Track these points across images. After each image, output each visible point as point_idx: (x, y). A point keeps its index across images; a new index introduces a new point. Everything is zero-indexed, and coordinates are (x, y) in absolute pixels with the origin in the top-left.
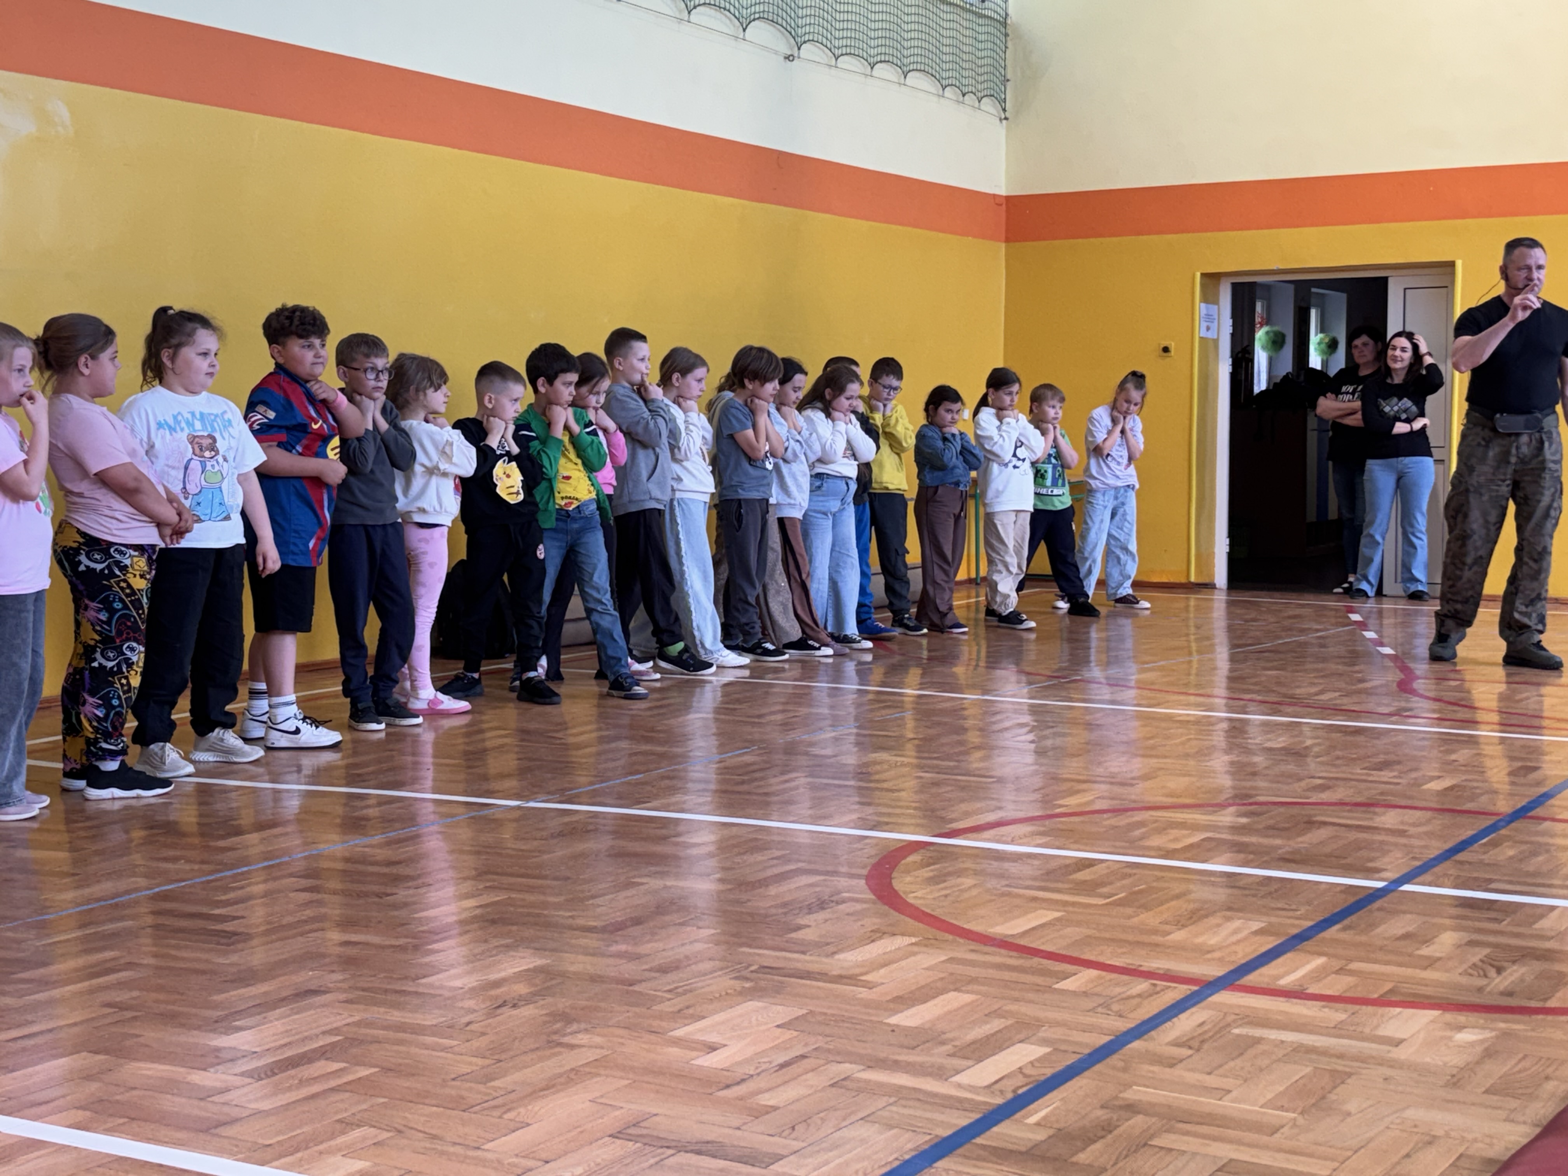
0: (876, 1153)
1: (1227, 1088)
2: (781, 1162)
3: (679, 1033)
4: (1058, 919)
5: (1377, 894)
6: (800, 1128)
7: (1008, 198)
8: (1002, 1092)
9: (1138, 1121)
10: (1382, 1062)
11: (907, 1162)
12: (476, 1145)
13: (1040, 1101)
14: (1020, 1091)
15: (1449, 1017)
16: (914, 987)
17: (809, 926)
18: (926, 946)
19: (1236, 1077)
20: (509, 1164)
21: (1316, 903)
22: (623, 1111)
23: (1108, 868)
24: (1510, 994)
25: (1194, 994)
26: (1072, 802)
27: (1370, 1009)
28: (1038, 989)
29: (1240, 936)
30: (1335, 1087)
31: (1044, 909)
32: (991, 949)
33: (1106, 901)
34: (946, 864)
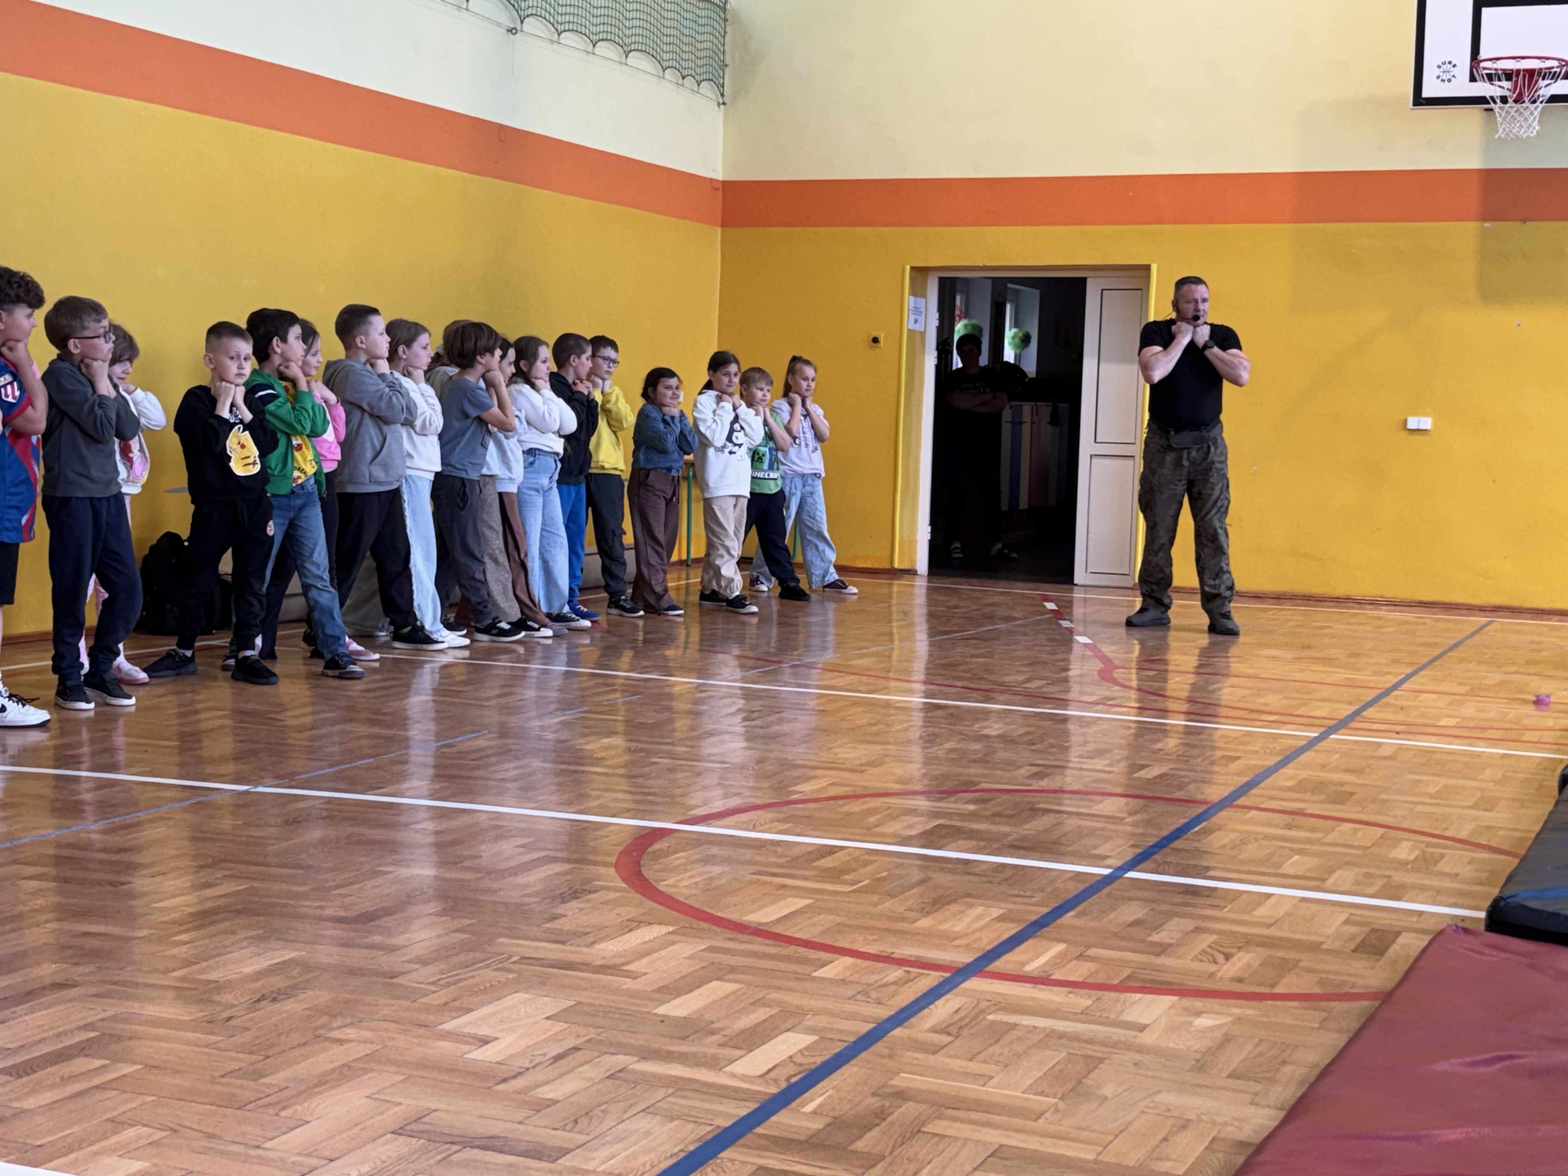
0: (661, 1144)
1: (988, 1073)
2: (569, 1156)
3: (449, 1026)
4: (808, 906)
5: (1107, 880)
6: (583, 1121)
7: (725, 183)
8: (775, 1080)
9: (909, 1109)
10: (1130, 1047)
11: (692, 1154)
12: (256, 1144)
13: (814, 1090)
14: (794, 1080)
15: (1187, 1002)
16: (678, 976)
17: (565, 916)
18: (683, 935)
19: (997, 1063)
20: (293, 1163)
21: (1049, 890)
22: (403, 1107)
23: (850, 854)
24: (1240, 980)
25: (946, 981)
26: (807, 788)
27: (1113, 995)
28: (800, 978)
29: (982, 923)
30: (1089, 1072)
31: (794, 897)
32: (747, 937)
33: (852, 888)
34: (692, 852)
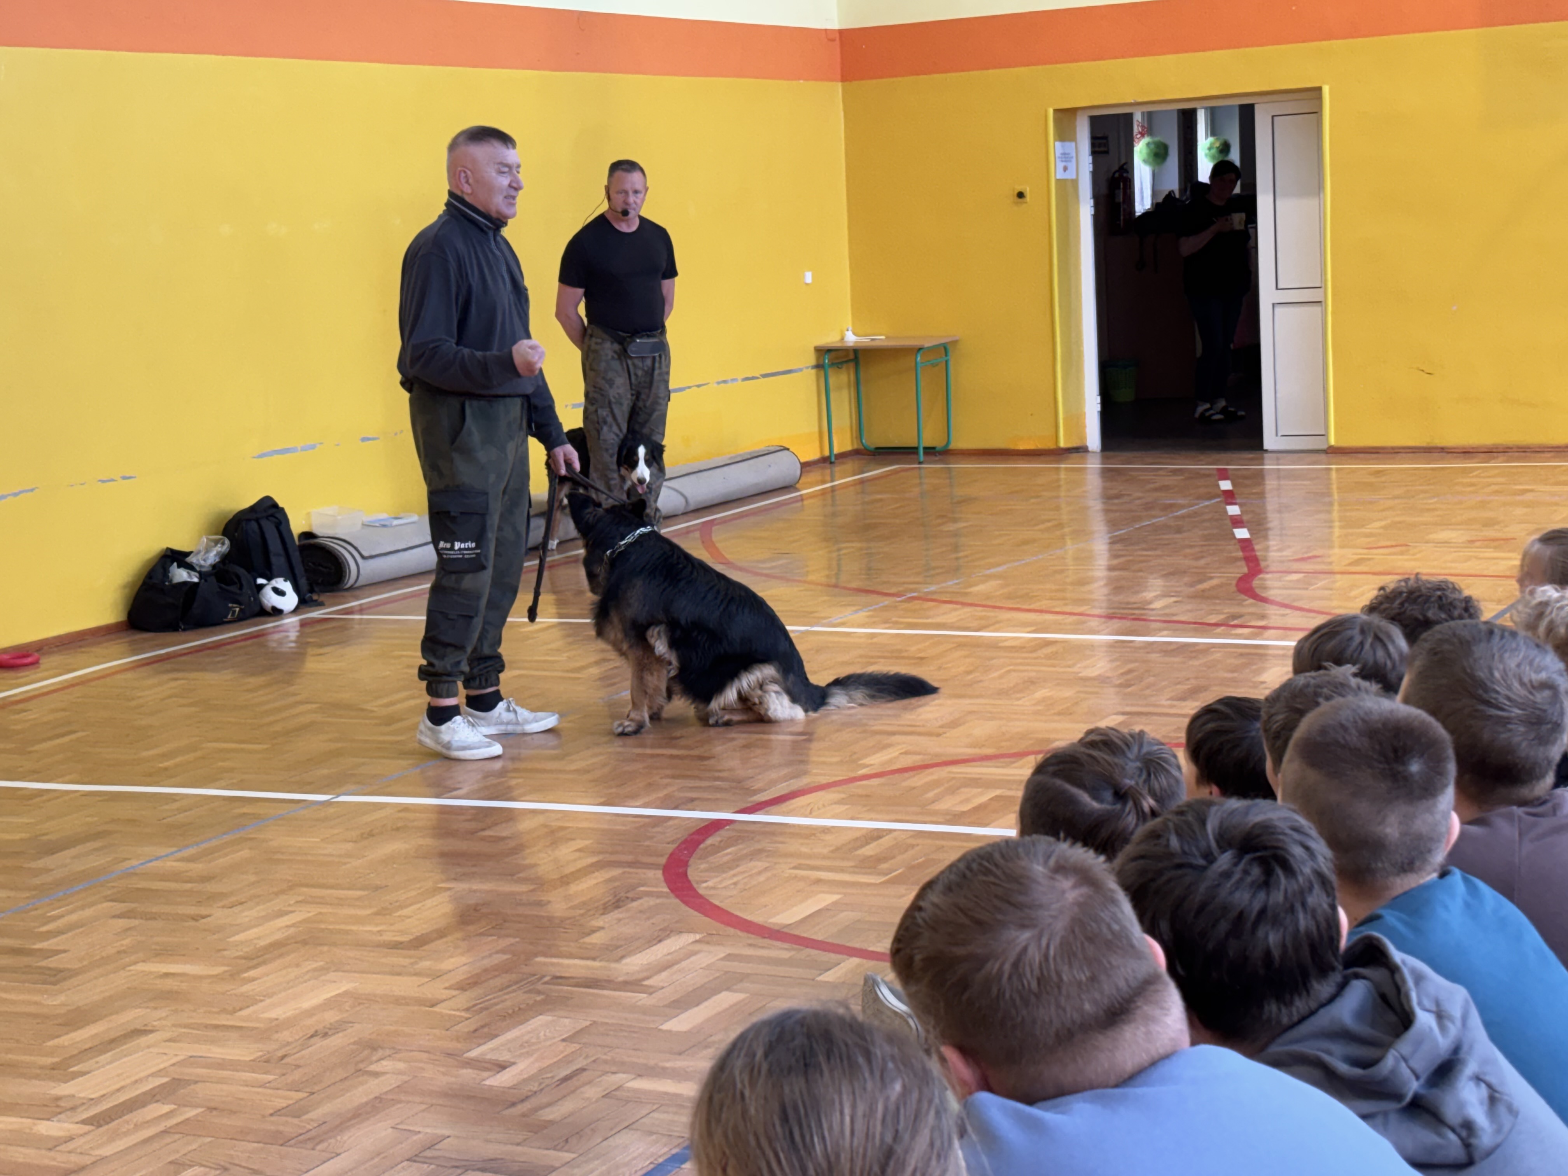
0: (635, 1158)
3: (474, 1053)
4: (835, 903)
6: (573, 1140)
7: (842, 33)
11: (660, 1165)
17: (603, 928)
18: (708, 943)
22: (420, 1136)
23: (895, 839)
26: (877, 760)
28: (802, 983)
31: (823, 892)
32: (767, 942)
33: (883, 879)
34: (741, 846)
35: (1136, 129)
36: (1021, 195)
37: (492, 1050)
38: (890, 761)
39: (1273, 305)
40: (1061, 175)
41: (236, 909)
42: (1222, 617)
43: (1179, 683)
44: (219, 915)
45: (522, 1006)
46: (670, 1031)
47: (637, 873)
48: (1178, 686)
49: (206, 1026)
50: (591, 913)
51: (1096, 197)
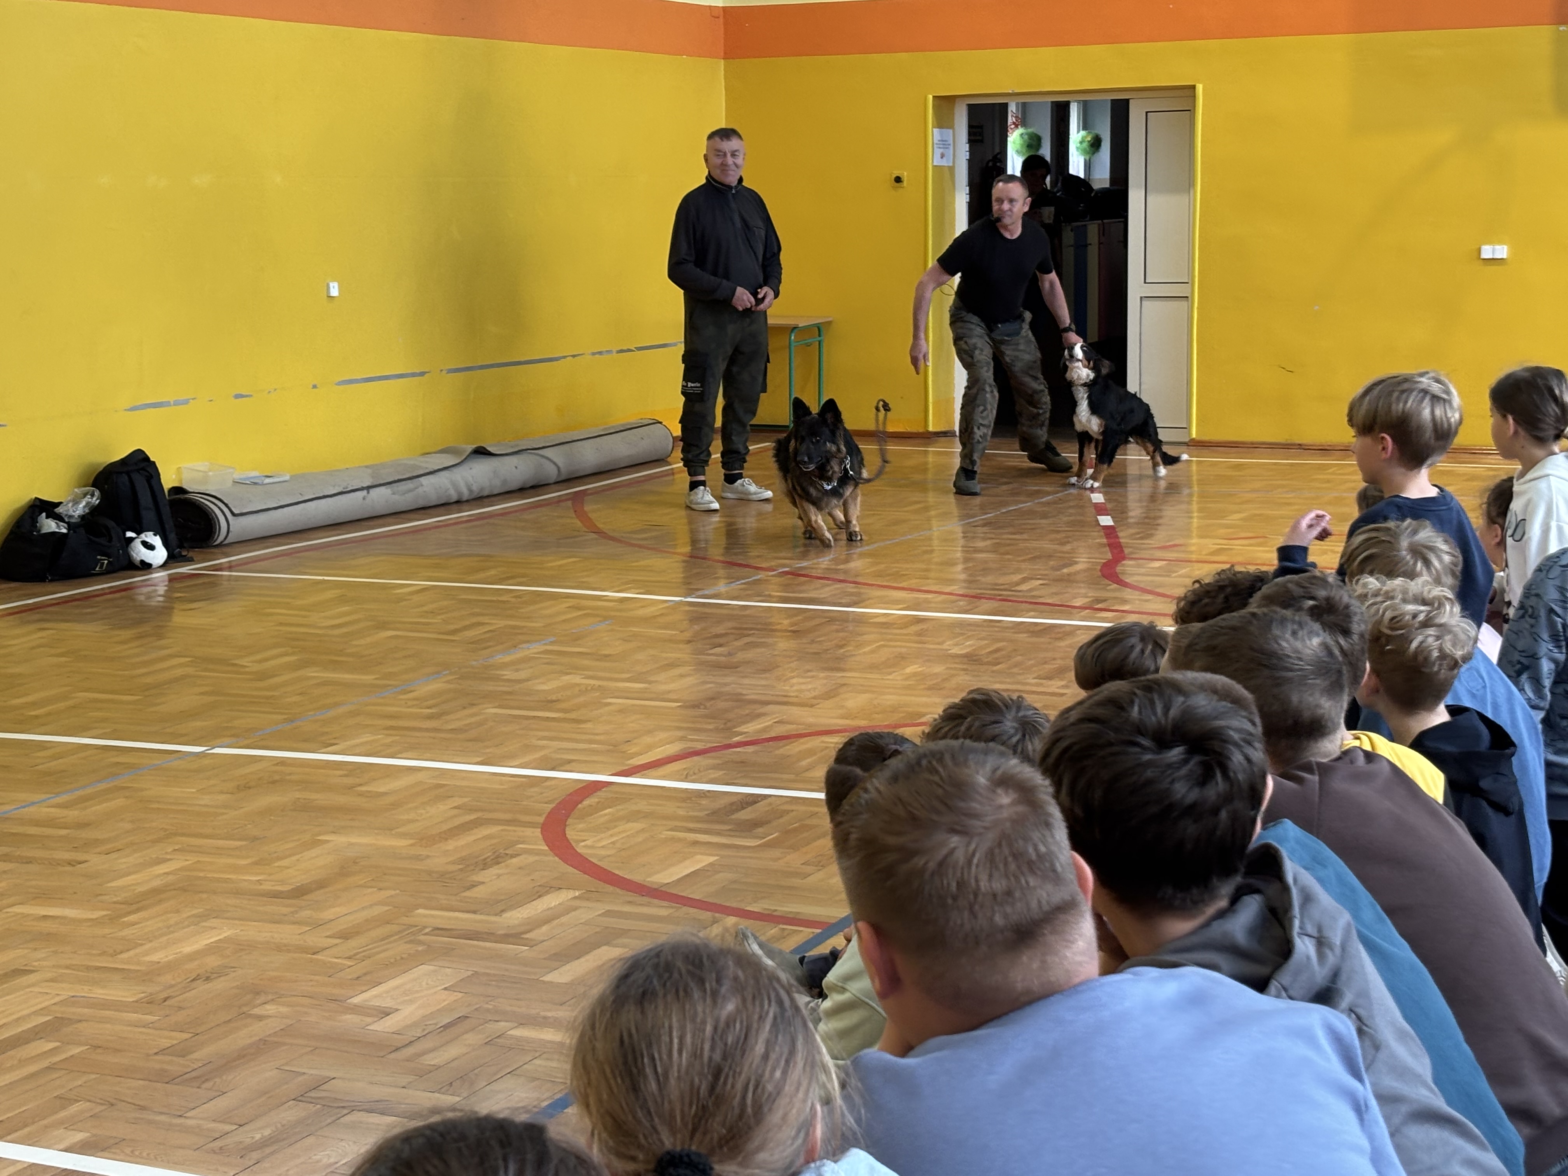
3: (356, 1000)
4: (711, 864)
6: (457, 1084)
7: (725, 10)
12: (180, 1113)
16: (570, 943)
17: (483, 883)
22: (305, 1077)
23: (771, 804)
25: (815, 937)
26: (751, 728)
31: (702, 854)
32: (646, 899)
33: (760, 842)
34: (619, 807)
35: (1011, 120)
36: (898, 180)
37: (376, 996)
38: (765, 730)
39: (1141, 298)
40: (938, 162)
41: (114, 856)
42: (1088, 600)
43: (1045, 663)
44: (95, 861)
45: (403, 956)
46: (550, 983)
47: (515, 831)
48: (1046, 666)
49: (88, 968)
50: (472, 868)
51: (971, 184)
